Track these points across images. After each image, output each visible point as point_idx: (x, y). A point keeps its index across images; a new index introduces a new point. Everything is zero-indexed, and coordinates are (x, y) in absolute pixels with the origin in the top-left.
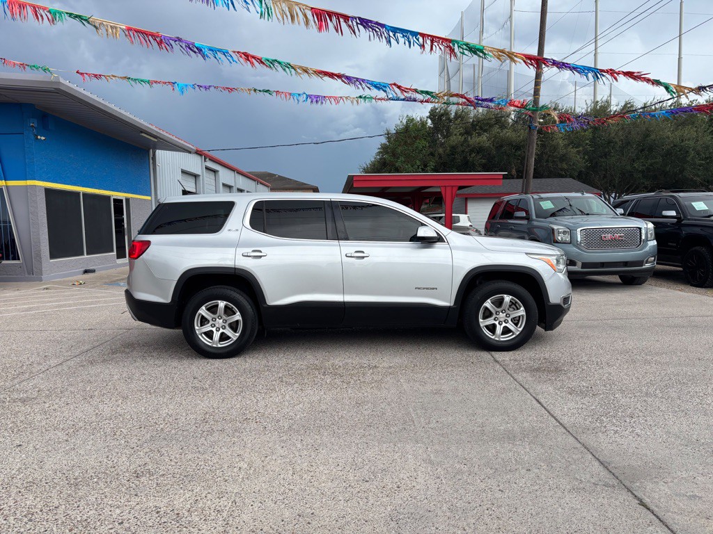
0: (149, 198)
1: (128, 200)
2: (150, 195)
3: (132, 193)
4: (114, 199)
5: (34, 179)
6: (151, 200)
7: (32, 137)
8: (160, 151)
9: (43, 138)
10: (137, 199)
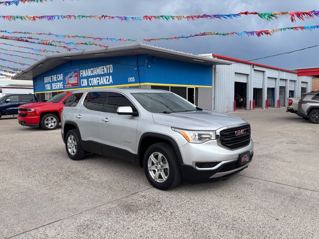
0: (211, 87)
1: (197, 89)
2: (212, 85)
3: (199, 85)
4: (188, 88)
5: (146, 82)
6: (212, 88)
7: (146, 66)
8: (218, 65)
9: (150, 66)
10: (203, 87)
